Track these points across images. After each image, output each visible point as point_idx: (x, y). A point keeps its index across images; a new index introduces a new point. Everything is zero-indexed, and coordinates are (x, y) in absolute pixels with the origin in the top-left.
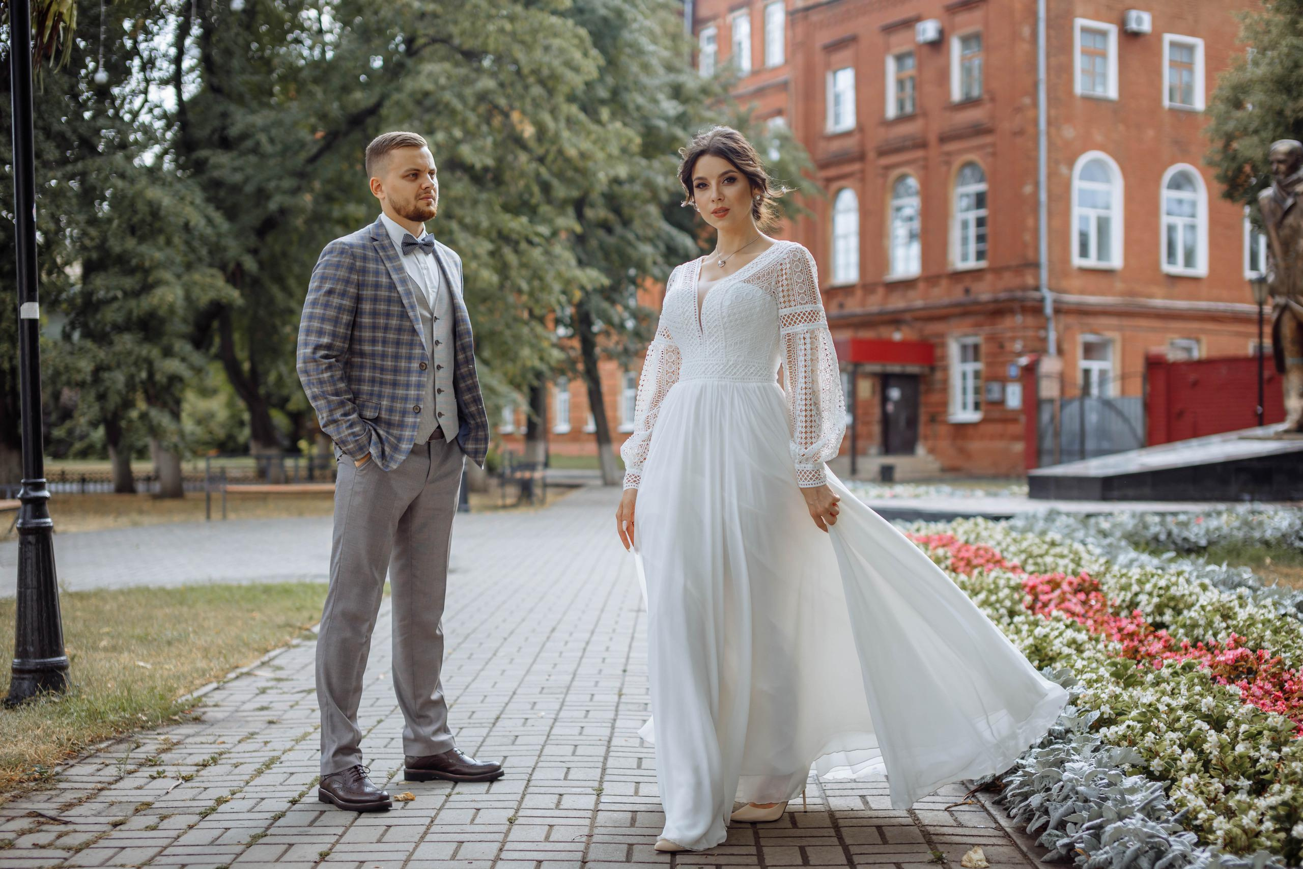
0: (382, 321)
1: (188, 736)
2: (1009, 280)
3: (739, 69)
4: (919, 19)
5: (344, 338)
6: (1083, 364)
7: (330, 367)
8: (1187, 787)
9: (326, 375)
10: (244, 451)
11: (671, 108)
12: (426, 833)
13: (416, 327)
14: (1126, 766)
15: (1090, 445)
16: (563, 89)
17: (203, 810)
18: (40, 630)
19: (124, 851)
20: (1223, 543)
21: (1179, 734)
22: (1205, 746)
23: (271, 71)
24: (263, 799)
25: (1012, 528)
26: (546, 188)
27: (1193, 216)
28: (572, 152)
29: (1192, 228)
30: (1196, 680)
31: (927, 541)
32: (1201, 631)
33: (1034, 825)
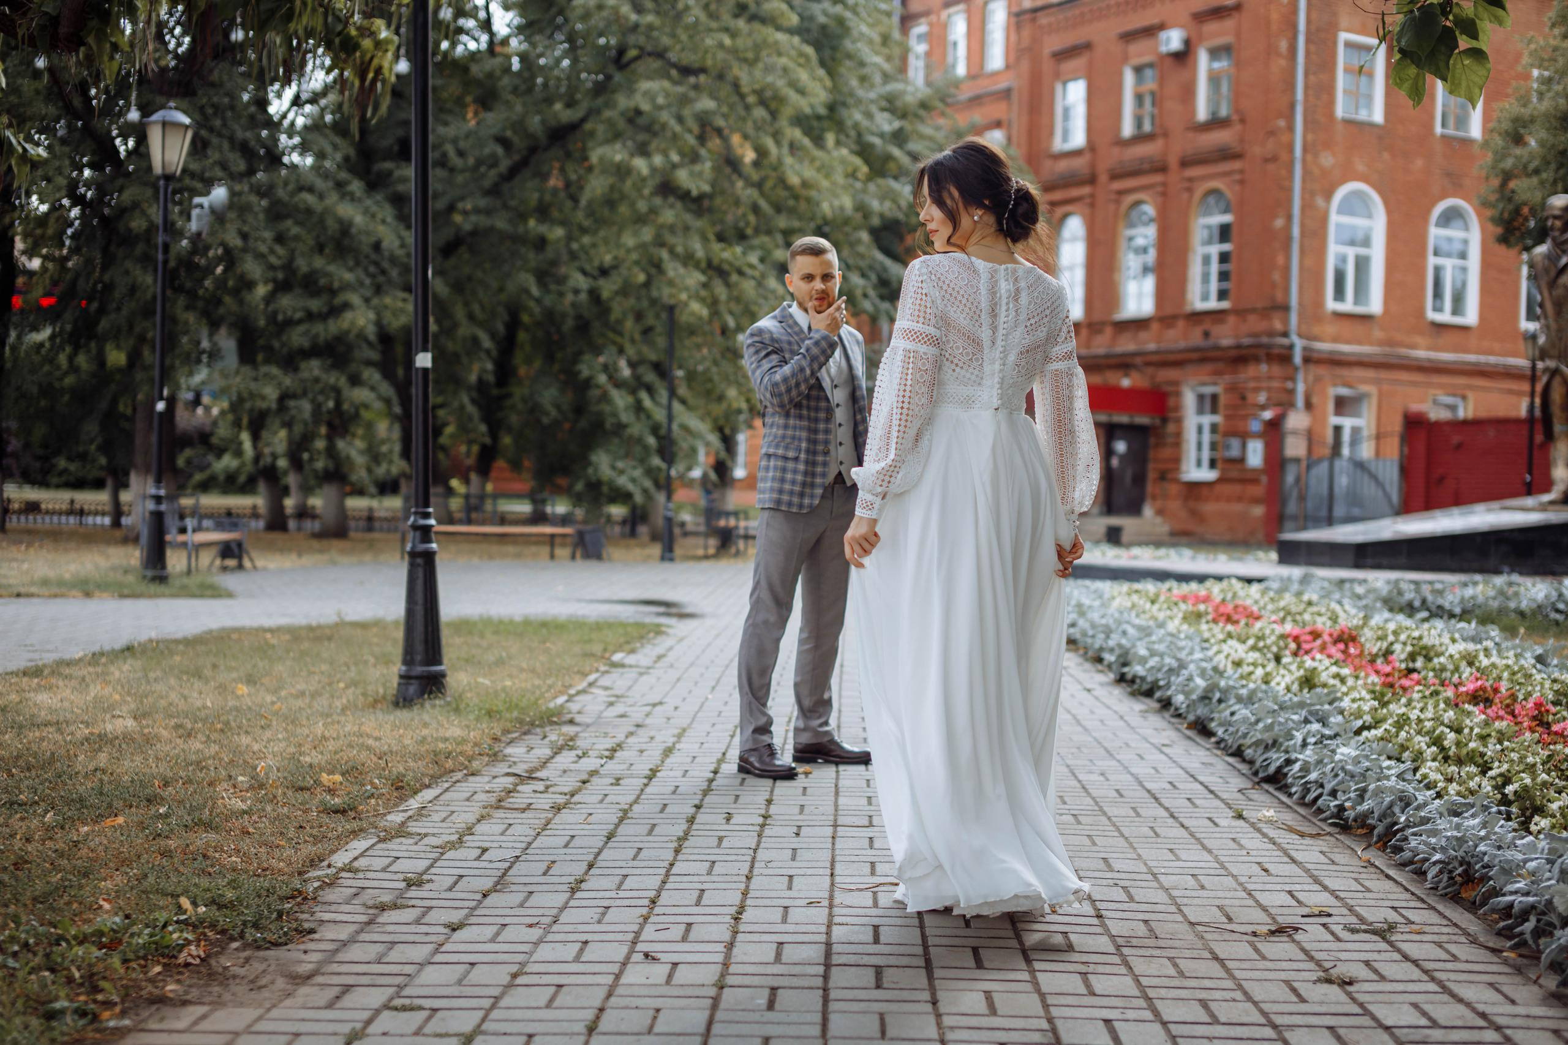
1: (578, 732)
2: (1254, 323)
3: (953, 73)
4: (1162, 27)
6: (1335, 420)
8: (1430, 768)
11: (886, 123)
12: (837, 792)
15: (1339, 511)
16: (787, 112)
17: (644, 775)
20: (1477, 612)
22: (1446, 744)
25: (1267, 589)
27: (1464, 257)
28: (794, 180)
29: (1463, 271)
31: (1184, 599)
32: (1448, 674)
33: (1312, 795)
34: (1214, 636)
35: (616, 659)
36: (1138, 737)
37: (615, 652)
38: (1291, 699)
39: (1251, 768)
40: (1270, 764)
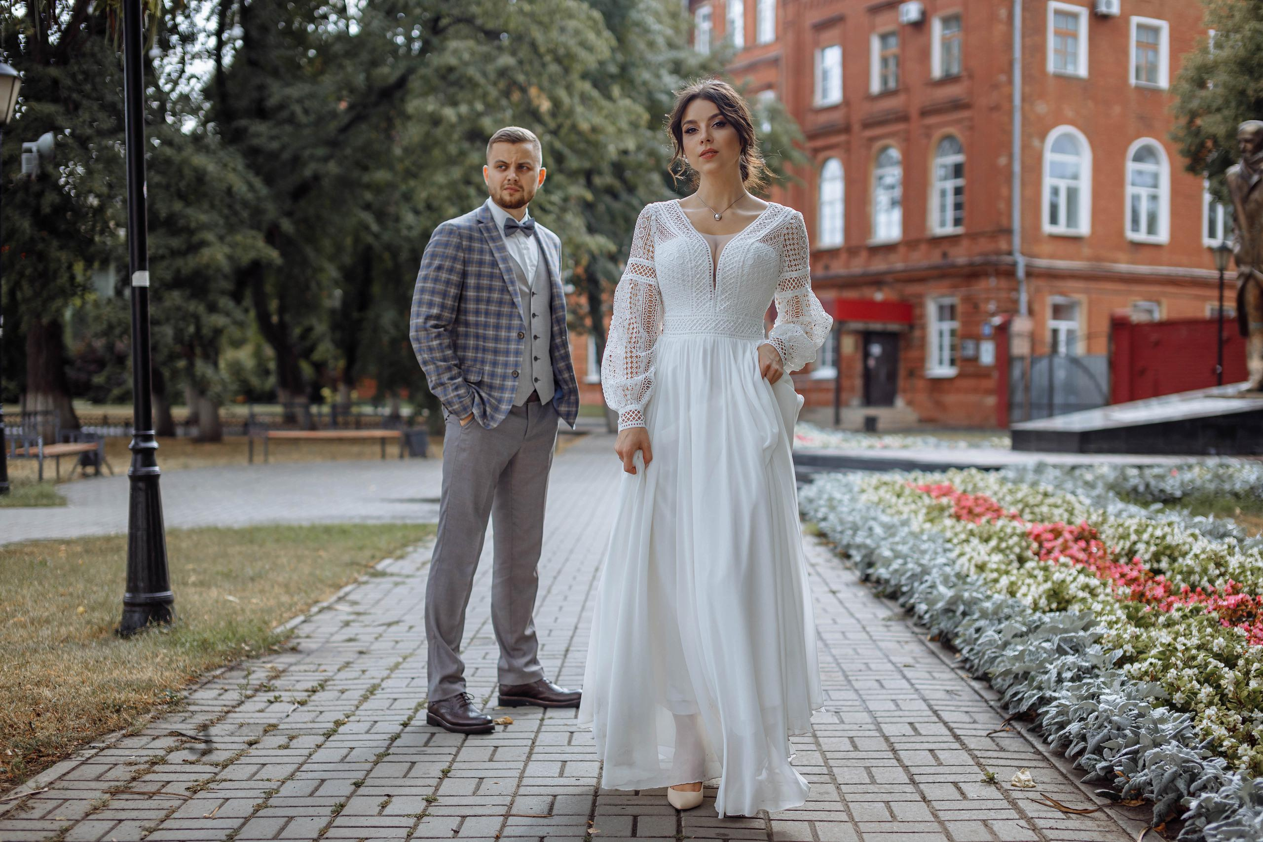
0: (485, 294)
1: (291, 665)
2: (984, 245)
3: (733, 46)
5: (452, 310)
6: (1052, 324)
7: (439, 336)
8: (1209, 718)
9: (435, 343)
10: (269, 398)
11: (672, 83)
12: (531, 753)
13: (515, 300)
14: (1151, 699)
15: (1058, 399)
16: (578, 68)
17: (325, 731)
18: (149, 567)
19: (266, 767)
20: (1196, 494)
21: (1196, 671)
22: (1222, 682)
24: (376, 722)
25: (1004, 479)
27: (1155, 186)
28: (584, 126)
29: (1154, 198)
30: (1205, 623)
31: (928, 490)
32: (1197, 577)
33: (1073, 750)
34: (956, 535)
35: (380, 567)
36: (880, 654)
37: (383, 558)
38: (1040, 619)
39: (999, 700)
40: (1021, 700)
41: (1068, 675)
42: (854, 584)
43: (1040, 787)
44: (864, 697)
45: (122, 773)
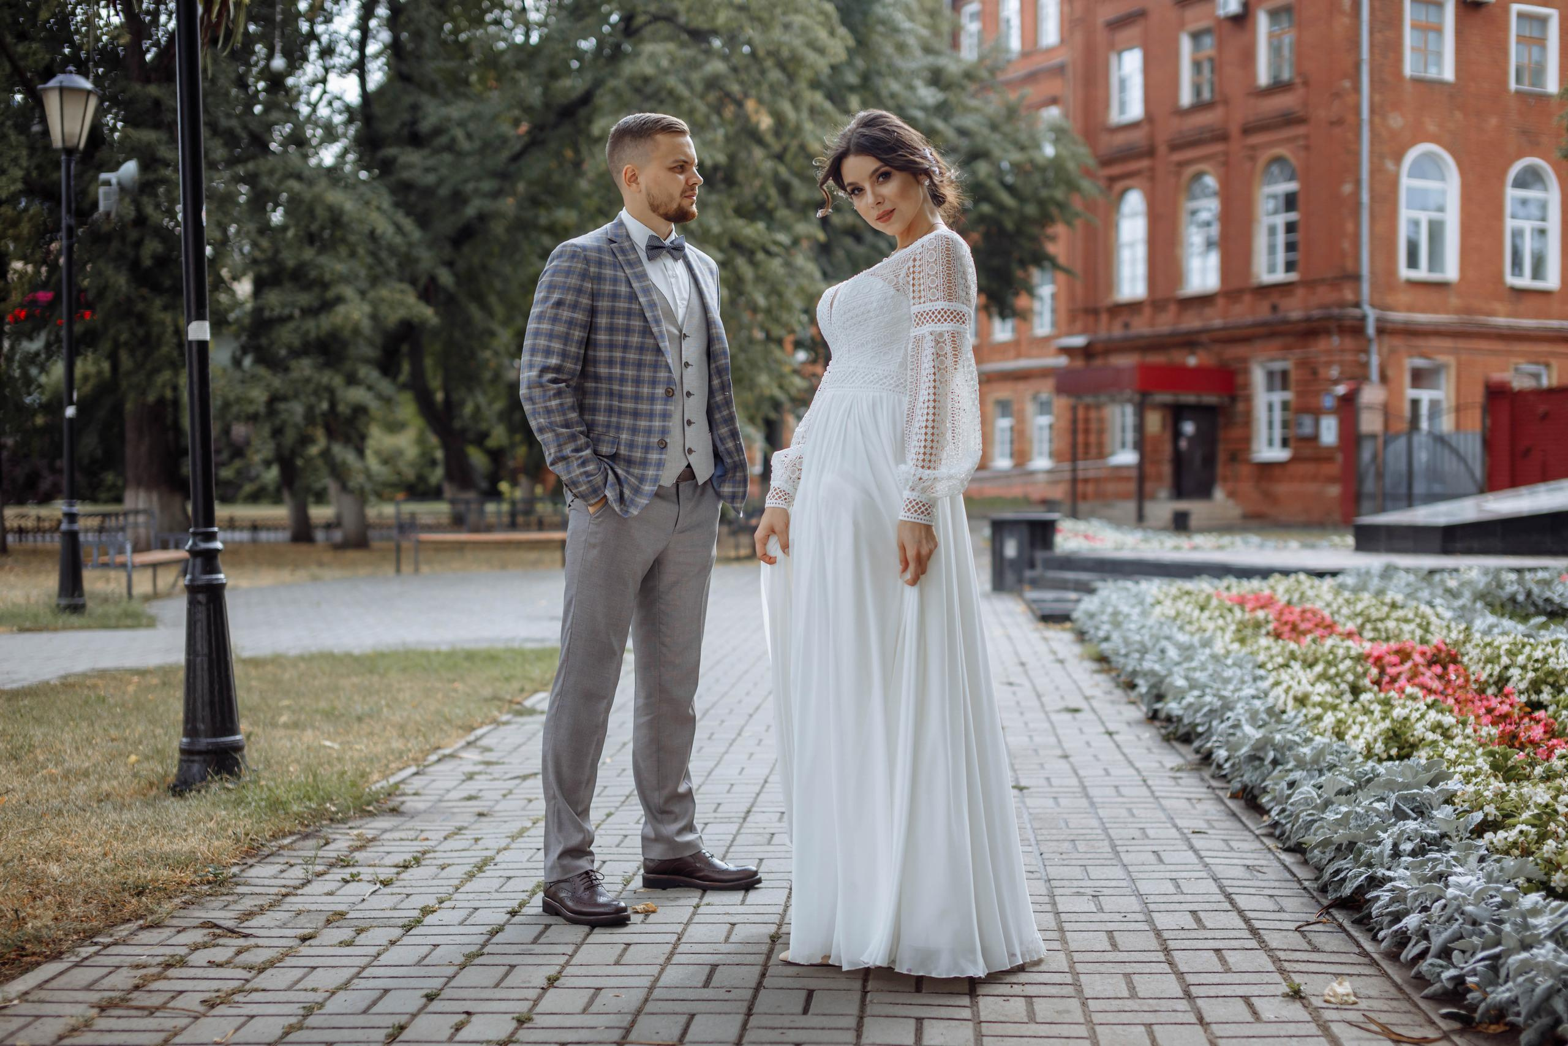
0: (620, 338)
1: (385, 831)
2: (1325, 295)
3: (1007, 50)
5: (577, 359)
6: (1411, 393)
7: (559, 393)
9: (554, 403)
10: (435, 494)
11: (929, 95)
12: (672, 953)
13: (661, 345)
14: (1521, 881)
15: (1419, 488)
16: (806, 74)
17: (406, 921)
18: (212, 704)
19: (315, 972)
23: (468, 56)
24: (476, 909)
25: (1342, 587)
26: (785, 189)
27: (1543, 219)
28: (815, 146)
29: (1542, 232)
31: (1241, 602)
33: (1411, 952)
34: (1272, 657)
35: (528, 703)
36: (1161, 816)
37: (536, 691)
38: (1373, 769)
39: (1317, 879)
40: (1344, 880)
41: (1407, 847)
42: (1139, 723)
43: (1363, 1004)
44: (1134, 875)
45: (123, 979)
